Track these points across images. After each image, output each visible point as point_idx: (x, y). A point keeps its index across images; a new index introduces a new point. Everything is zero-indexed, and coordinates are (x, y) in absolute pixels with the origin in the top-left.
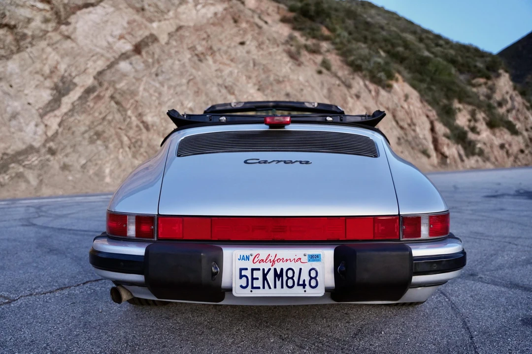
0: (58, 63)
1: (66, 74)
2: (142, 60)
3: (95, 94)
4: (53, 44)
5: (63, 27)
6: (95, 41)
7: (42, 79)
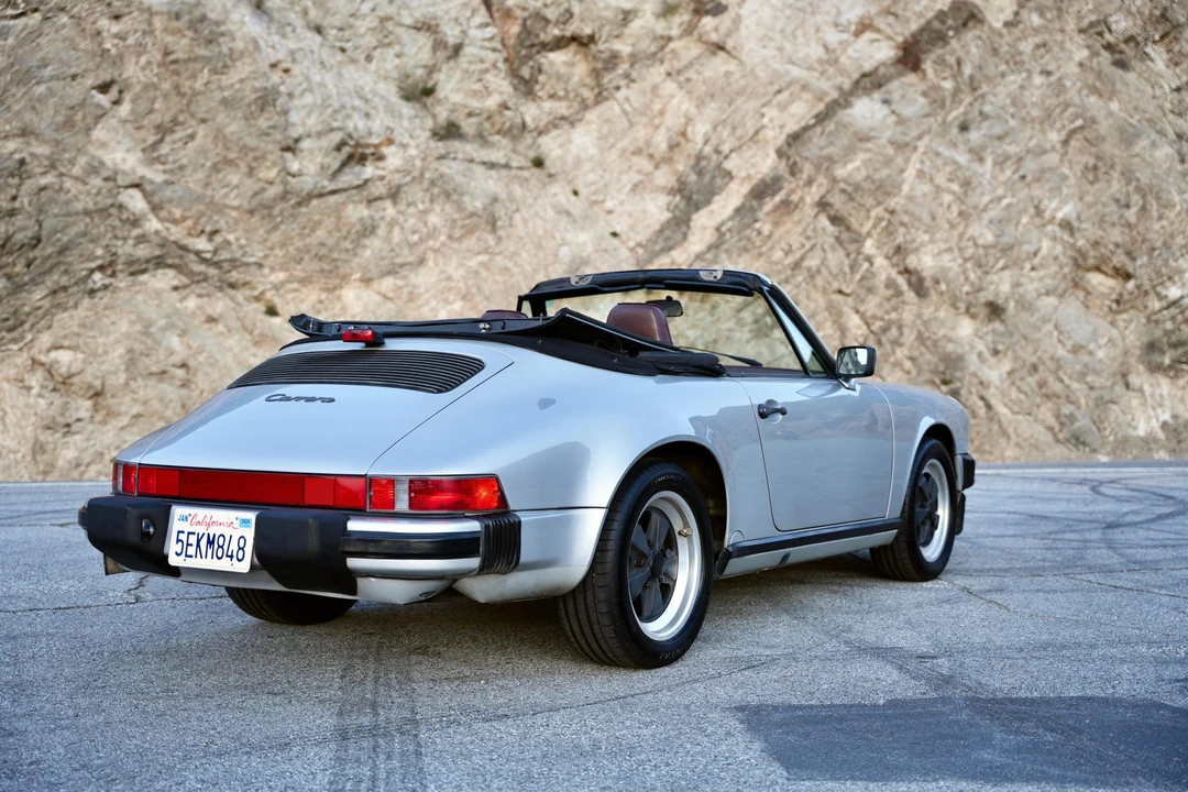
0: (689, 120)
1: (708, 149)
2: (923, 87)
3: (778, 198)
4: (679, 72)
5: (708, 22)
6: (788, 46)
7: (648, 166)
